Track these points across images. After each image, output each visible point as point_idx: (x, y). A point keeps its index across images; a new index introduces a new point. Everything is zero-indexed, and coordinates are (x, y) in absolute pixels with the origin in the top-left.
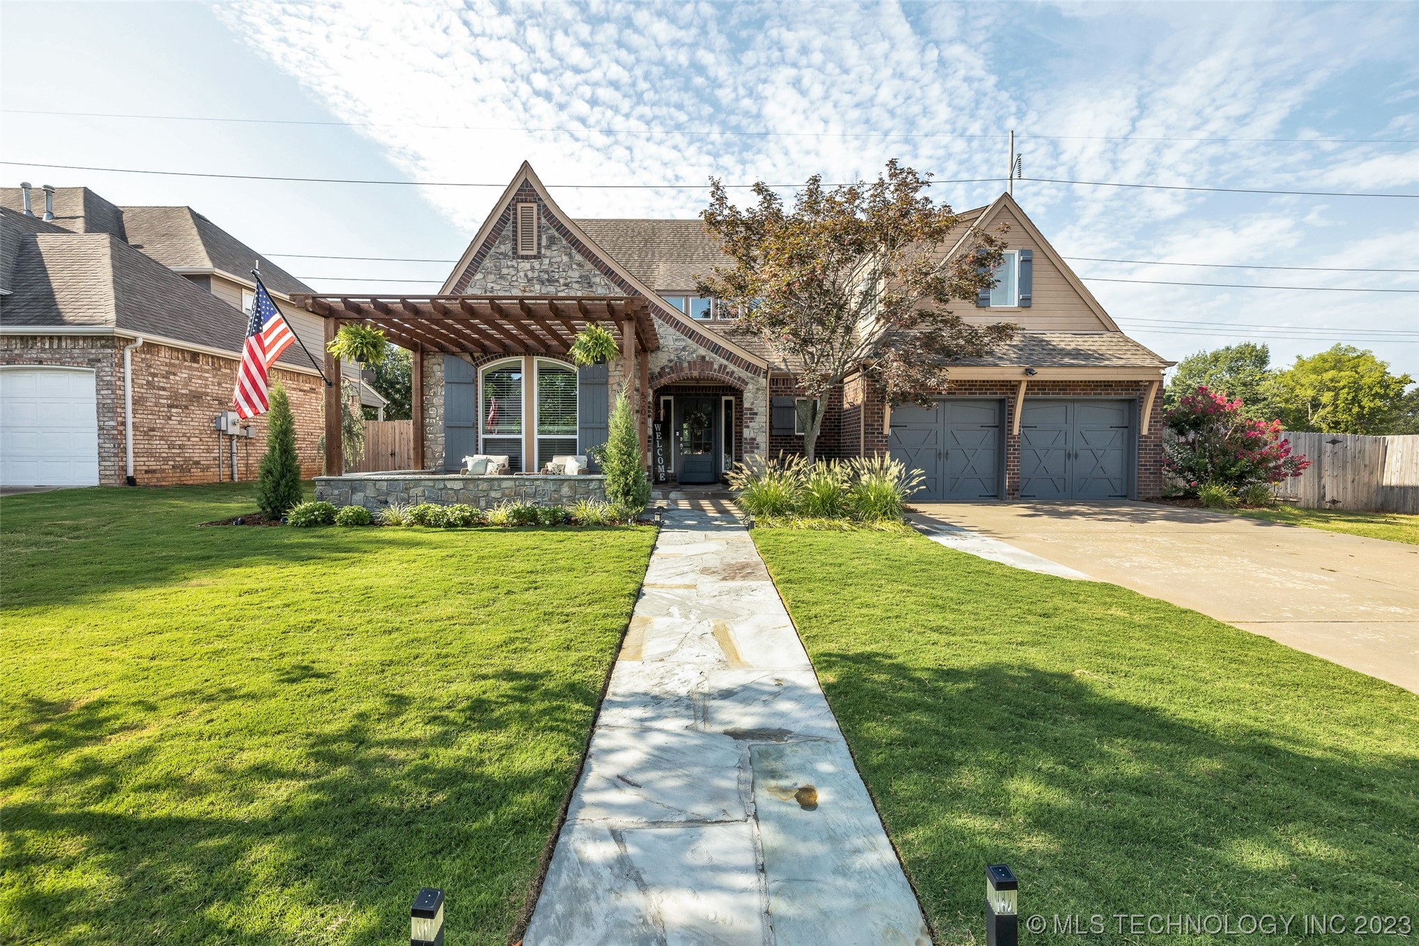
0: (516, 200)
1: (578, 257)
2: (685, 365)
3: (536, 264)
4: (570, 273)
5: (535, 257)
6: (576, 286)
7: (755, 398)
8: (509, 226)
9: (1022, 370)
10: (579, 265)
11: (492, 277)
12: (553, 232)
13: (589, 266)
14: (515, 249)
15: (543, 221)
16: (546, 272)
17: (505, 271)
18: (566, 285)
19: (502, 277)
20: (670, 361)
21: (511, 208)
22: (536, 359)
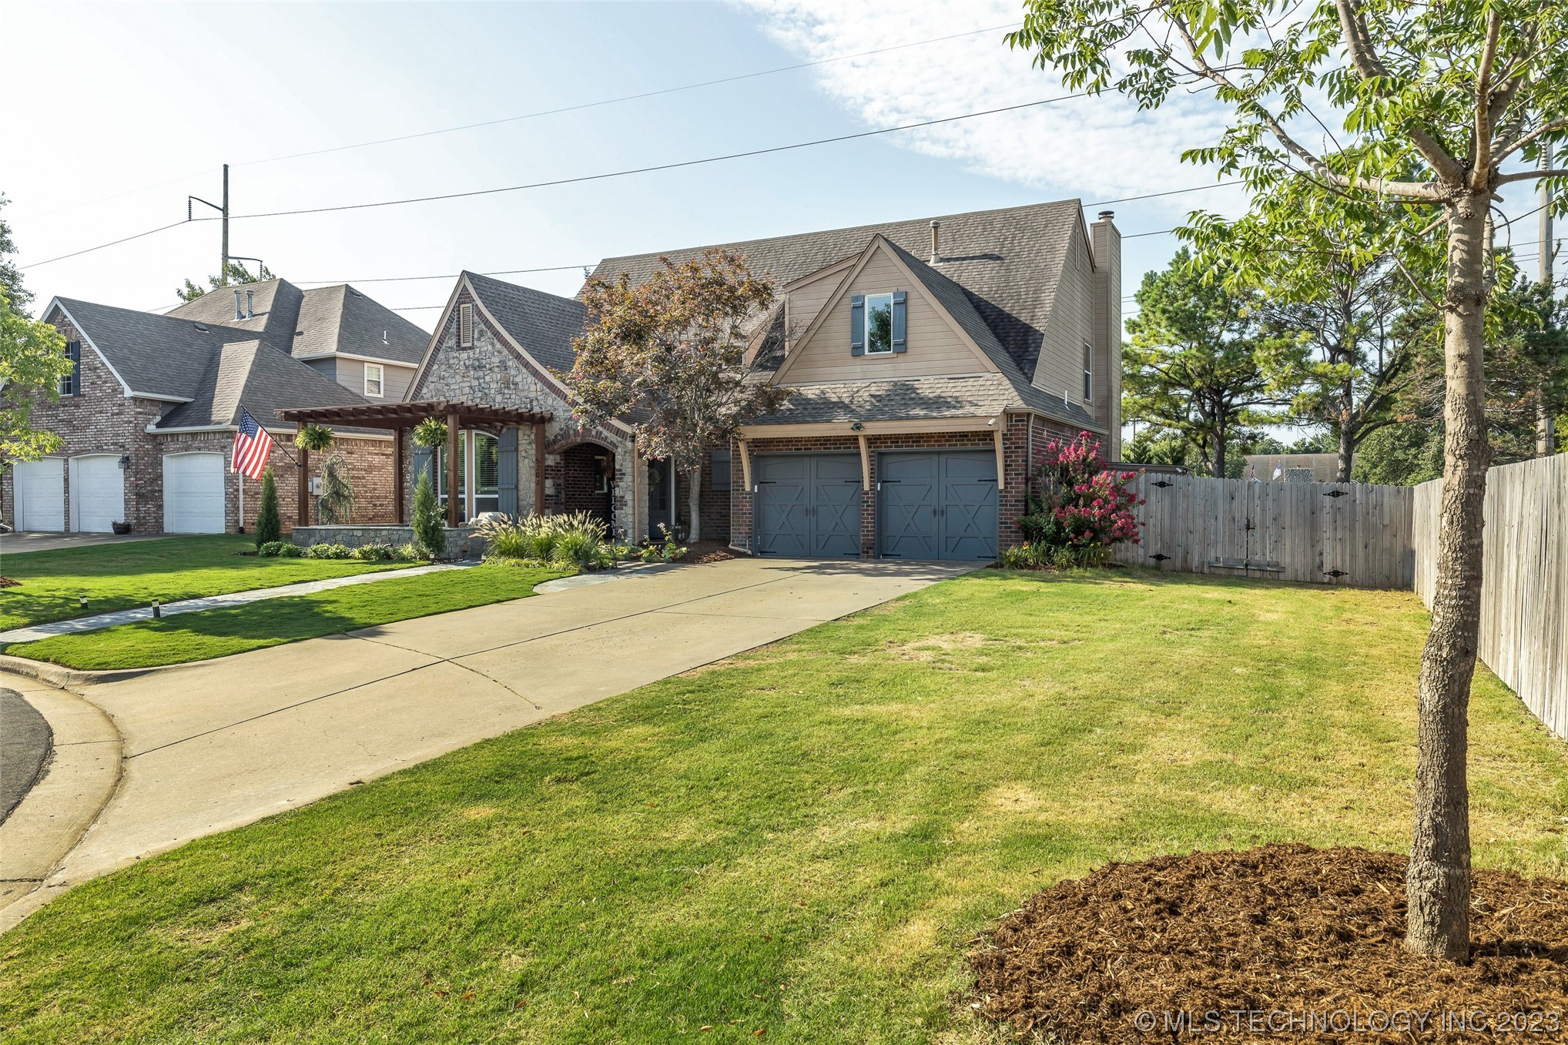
0: (459, 303)
1: (498, 346)
2: (572, 432)
3: (471, 353)
4: (493, 360)
5: (470, 348)
6: (496, 370)
7: (624, 460)
8: (454, 325)
9: (852, 425)
10: (499, 352)
11: (443, 367)
12: (482, 326)
13: (505, 352)
14: (459, 343)
15: (476, 317)
16: (478, 360)
17: (452, 361)
18: (490, 369)
19: (450, 367)
20: (561, 429)
21: (457, 309)
22: (474, 432)
